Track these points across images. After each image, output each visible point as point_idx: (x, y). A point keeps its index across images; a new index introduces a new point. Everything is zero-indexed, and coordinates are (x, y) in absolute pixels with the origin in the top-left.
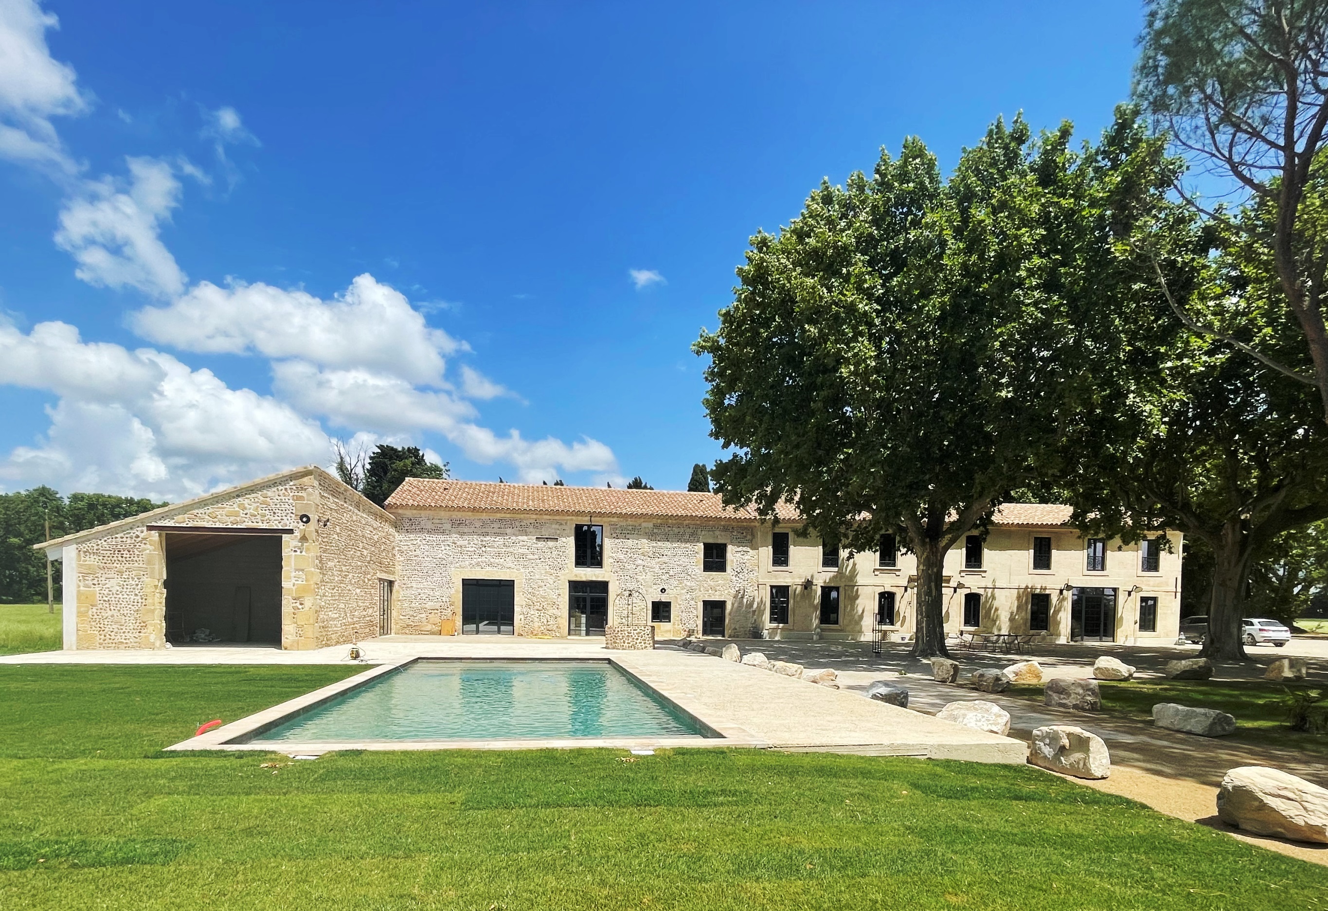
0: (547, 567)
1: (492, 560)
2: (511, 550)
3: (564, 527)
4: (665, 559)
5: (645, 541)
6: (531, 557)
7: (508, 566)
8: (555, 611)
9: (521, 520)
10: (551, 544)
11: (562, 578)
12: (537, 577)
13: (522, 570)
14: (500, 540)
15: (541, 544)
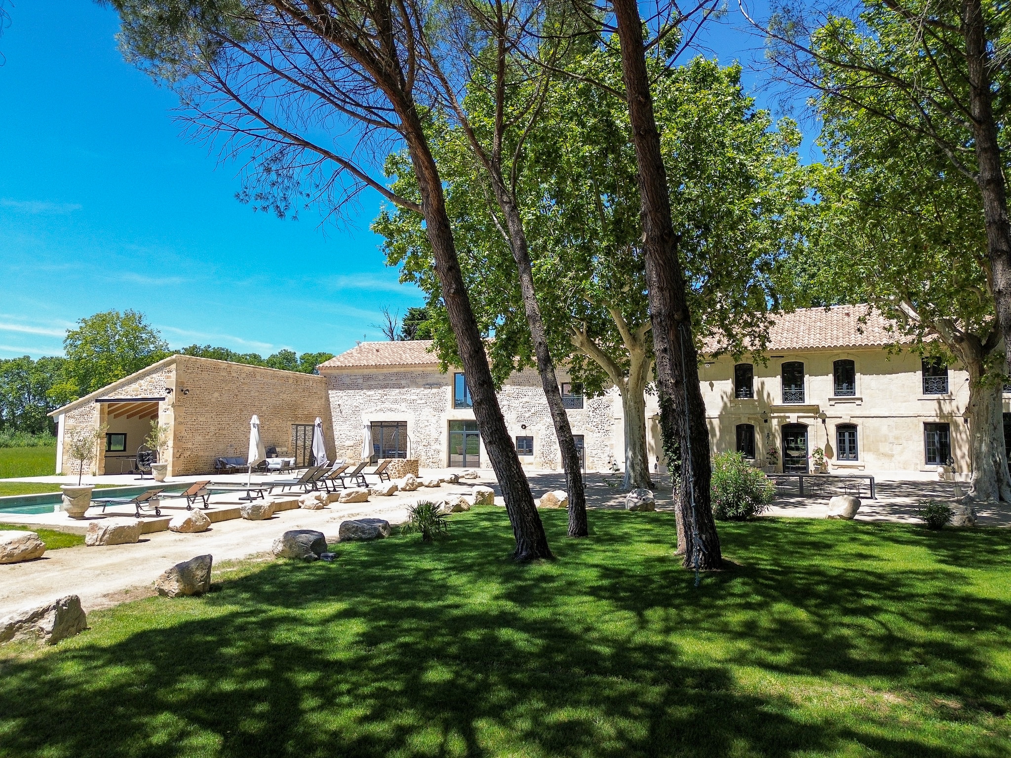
0: (431, 410)
1: (391, 406)
2: (404, 397)
3: (444, 376)
4: (526, 399)
6: (419, 401)
7: (402, 410)
8: (438, 447)
9: (412, 373)
10: (435, 390)
11: (443, 418)
12: (424, 418)
13: (413, 413)
14: (396, 390)
15: (427, 391)
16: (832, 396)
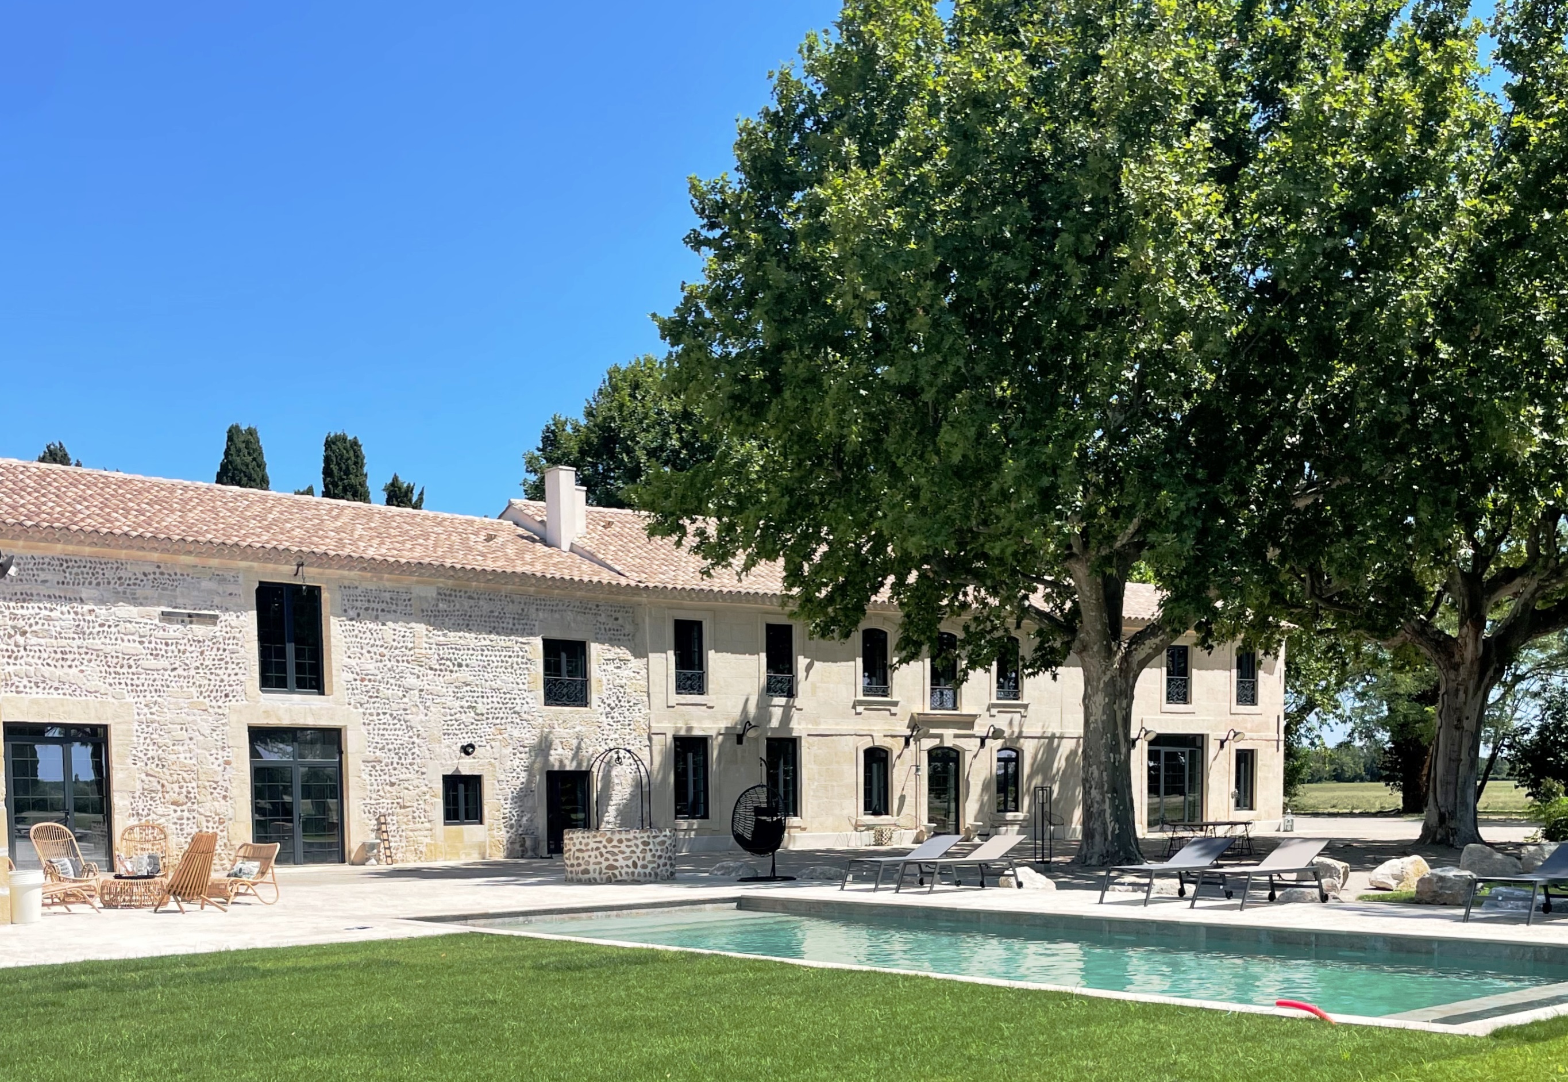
0: (193, 690)
1: (46, 671)
2: (97, 643)
3: (231, 588)
4: (464, 675)
5: (420, 628)
6: (152, 663)
7: (91, 686)
8: (220, 806)
9: (120, 565)
10: (199, 630)
11: (233, 718)
12: (169, 716)
13: (130, 699)
14: (63, 615)
15: (175, 630)
16: (995, 701)
